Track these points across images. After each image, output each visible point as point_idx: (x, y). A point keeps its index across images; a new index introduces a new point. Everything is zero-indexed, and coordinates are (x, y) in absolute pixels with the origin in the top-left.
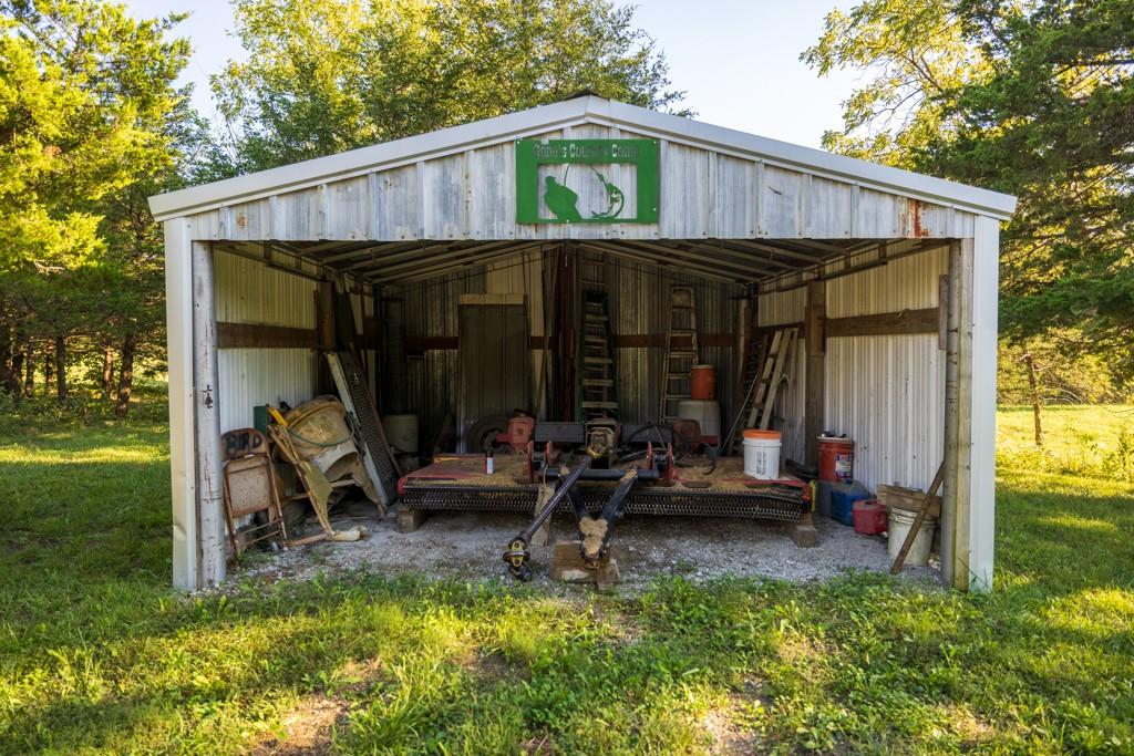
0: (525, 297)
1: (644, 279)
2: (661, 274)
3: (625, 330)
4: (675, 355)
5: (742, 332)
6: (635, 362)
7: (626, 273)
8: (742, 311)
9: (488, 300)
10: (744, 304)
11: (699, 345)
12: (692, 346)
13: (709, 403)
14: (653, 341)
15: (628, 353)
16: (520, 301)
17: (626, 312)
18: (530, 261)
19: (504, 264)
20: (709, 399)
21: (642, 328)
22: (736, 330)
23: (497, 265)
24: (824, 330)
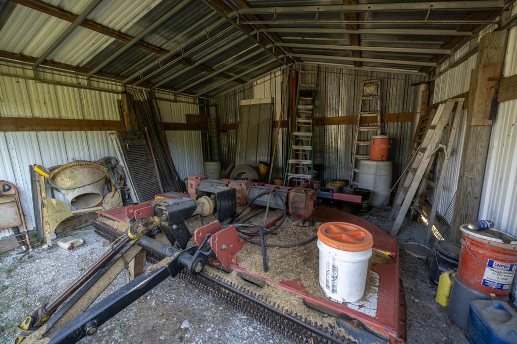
0: (273, 99)
1: (344, 79)
2: (356, 74)
3: (331, 114)
4: (363, 129)
5: (419, 110)
6: (337, 134)
7: (332, 77)
8: (420, 94)
9: (253, 102)
10: (422, 87)
11: (382, 121)
12: (377, 122)
13: (381, 163)
14: (349, 121)
15: (332, 129)
16: (269, 101)
17: (331, 102)
18: (275, 77)
19: (262, 80)
20: (382, 160)
21: (342, 113)
22: (414, 108)
23: (258, 82)
24: (497, 92)
